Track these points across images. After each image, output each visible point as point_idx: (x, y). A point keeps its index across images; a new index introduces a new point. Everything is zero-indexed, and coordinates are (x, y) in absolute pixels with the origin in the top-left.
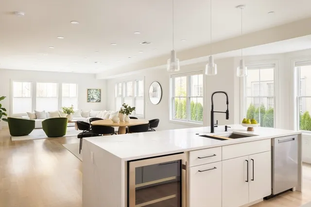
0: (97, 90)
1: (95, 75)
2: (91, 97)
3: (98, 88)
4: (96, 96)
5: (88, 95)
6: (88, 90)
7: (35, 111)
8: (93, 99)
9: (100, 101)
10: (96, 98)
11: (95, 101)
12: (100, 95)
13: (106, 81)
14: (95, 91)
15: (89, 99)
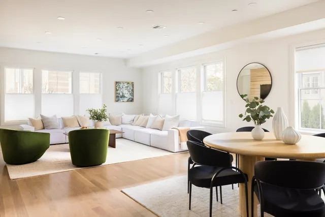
0: (128, 83)
1: (125, 61)
2: (121, 94)
3: (130, 80)
4: (127, 92)
5: (117, 90)
6: (117, 82)
7: (42, 116)
8: (123, 96)
9: (132, 100)
10: (128, 95)
11: (126, 99)
12: (133, 90)
13: (141, 70)
14: (126, 85)
15: (118, 98)
